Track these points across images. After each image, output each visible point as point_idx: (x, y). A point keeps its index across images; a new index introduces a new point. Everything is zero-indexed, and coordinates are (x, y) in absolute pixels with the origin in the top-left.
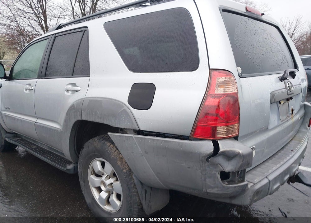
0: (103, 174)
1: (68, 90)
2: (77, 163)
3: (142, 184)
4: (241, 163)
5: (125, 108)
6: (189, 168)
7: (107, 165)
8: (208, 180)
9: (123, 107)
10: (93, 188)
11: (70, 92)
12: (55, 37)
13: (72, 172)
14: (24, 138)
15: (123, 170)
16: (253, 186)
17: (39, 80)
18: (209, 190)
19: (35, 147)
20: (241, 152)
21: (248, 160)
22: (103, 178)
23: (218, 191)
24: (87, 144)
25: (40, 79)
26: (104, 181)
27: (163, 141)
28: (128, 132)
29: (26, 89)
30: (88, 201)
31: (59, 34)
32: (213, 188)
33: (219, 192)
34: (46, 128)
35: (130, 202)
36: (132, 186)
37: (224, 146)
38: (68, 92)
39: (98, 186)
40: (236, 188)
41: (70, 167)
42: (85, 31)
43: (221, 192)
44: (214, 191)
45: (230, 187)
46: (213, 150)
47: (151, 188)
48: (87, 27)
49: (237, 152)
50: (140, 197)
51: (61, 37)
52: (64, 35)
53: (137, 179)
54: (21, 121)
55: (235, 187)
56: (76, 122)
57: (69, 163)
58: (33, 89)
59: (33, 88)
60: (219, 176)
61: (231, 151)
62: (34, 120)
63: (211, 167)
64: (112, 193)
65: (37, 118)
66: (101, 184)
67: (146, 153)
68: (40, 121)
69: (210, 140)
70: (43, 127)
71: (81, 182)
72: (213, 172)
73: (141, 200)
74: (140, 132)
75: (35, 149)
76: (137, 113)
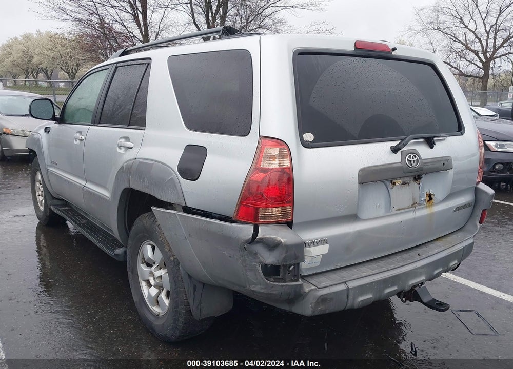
0: (155, 263)
1: (121, 146)
2: (126, 247)
3: (190, 277)
4: (284, 255)
5: (174, 176)
6: (230, 257)
7: (157, 249)
8: (249, 274)
9: (172, 174)
10: (142, 281)
11: (123, 149)
12: (117, 68)
13: (121, 259)
14: (74, 207)
15: (169, 258)
16: (316, 289)
17: (92, 127)
18: (253, 288)
19: (84, 221)
20: (282, 241)
21: (295, 253)
22: (153, 268)
23: (262, 288)
24: (137, 221)
25: (93, 125)
26: (153, 271)
27: (205, 221)
28: (177, 208)
29: (76, 139)
30: (136, 298)
31: (122, 64)
32: (256, 284)
33: (262, 291)
34: (94, 194)
35: (175, 300)
36: (180, 279)
37: (265, 232)
38: (120, 149)
39: (147, 279)
40: (284, 287)
41: (119, 251)
42: (149, 64)
43: (265, 291)
44: (257, 288)
45: (274, 285)
46: (251, 236)
47: (204, 284)
48: (150, 59)
49: (278, 240)
50: (188, 295)
51: (123, 69)
52: (127, 65)
53: (184, 270)
54: (69, 183)
55: (282, 286)
56: (124, 189)
57: (120, 246)
58: (83, 140)
59: (83, 138)
60: (260, 269)
61: (271, 238)
62: (83, 183)
63: (250, 257)
64: (163, 290)
65: (87, 181)
66: (150, 276)
67: (190, 236)
68: (89, 185)
69: (252, 223)
70: (91, 193)
71: (129, 273)
72: (254, 263)
73: (189, 299)
74: (187, 209)
75: (83, 224)
76: (185, 183)
